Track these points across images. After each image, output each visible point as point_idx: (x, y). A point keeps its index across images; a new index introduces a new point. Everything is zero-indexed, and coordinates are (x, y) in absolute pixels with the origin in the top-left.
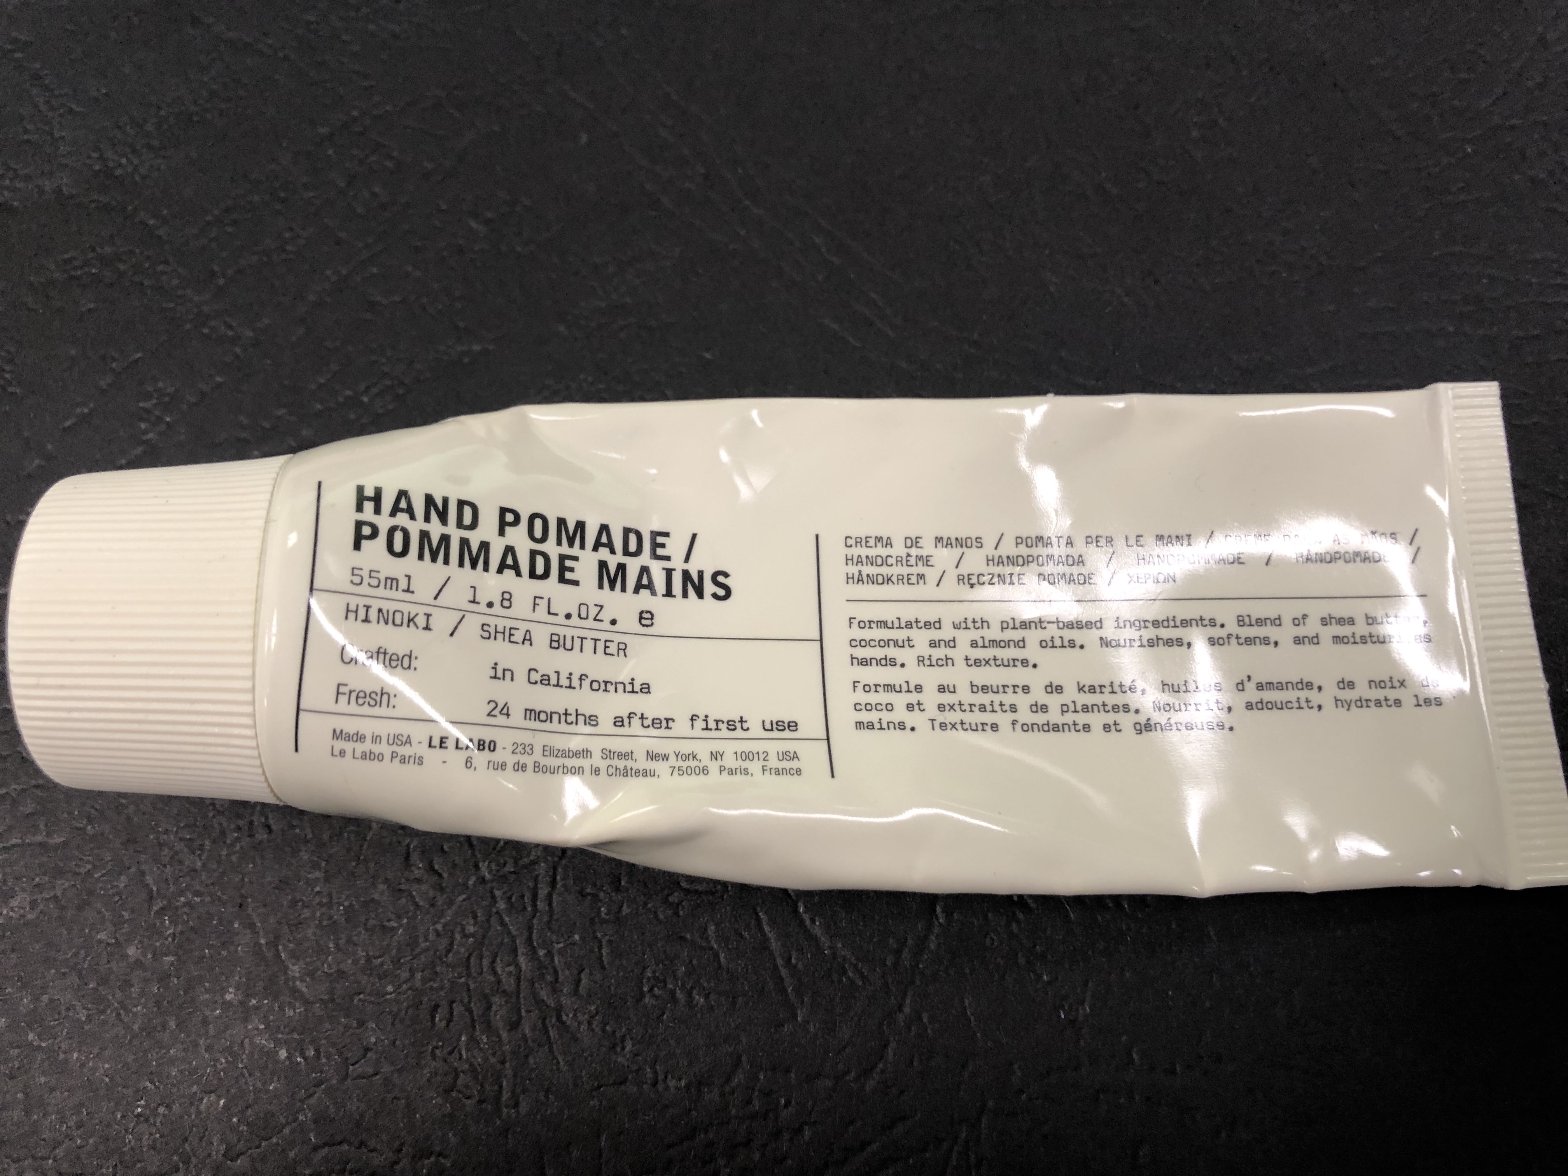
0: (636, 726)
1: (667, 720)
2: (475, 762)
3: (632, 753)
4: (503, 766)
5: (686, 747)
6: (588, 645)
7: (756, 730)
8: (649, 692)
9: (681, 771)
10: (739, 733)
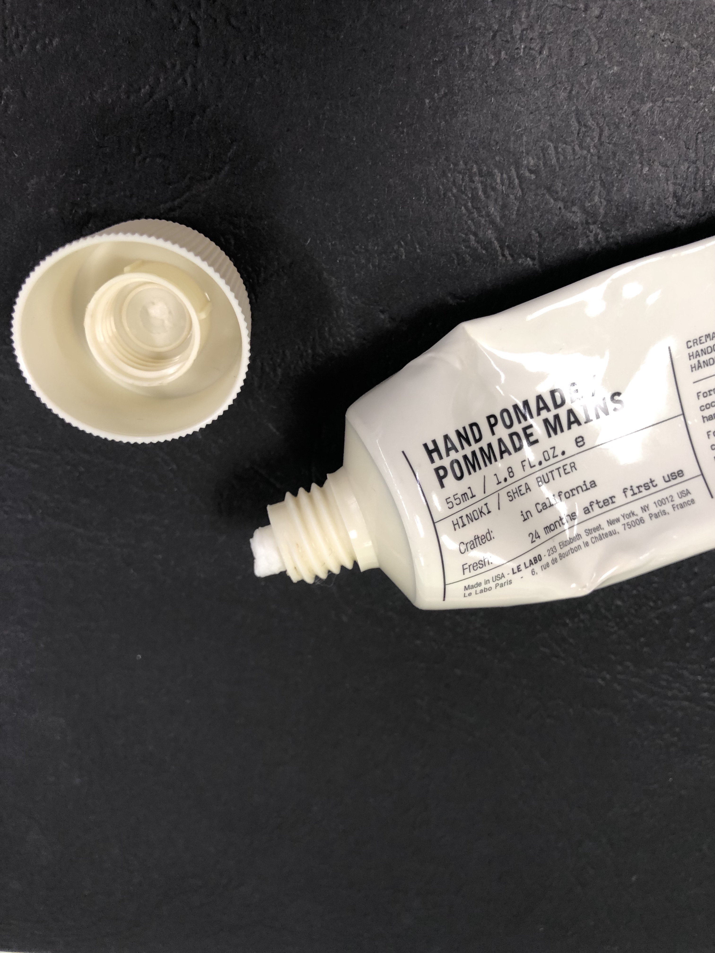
0: (597, 510)
1: (611, 498)
2: (536, 571)
3: (600, 525)
4: (548, 565)
5: (626, 510)
6: (556, 473)
7: (662, 484)
8: (596, 486)
9: (630, 525)
10: (653, 490)
